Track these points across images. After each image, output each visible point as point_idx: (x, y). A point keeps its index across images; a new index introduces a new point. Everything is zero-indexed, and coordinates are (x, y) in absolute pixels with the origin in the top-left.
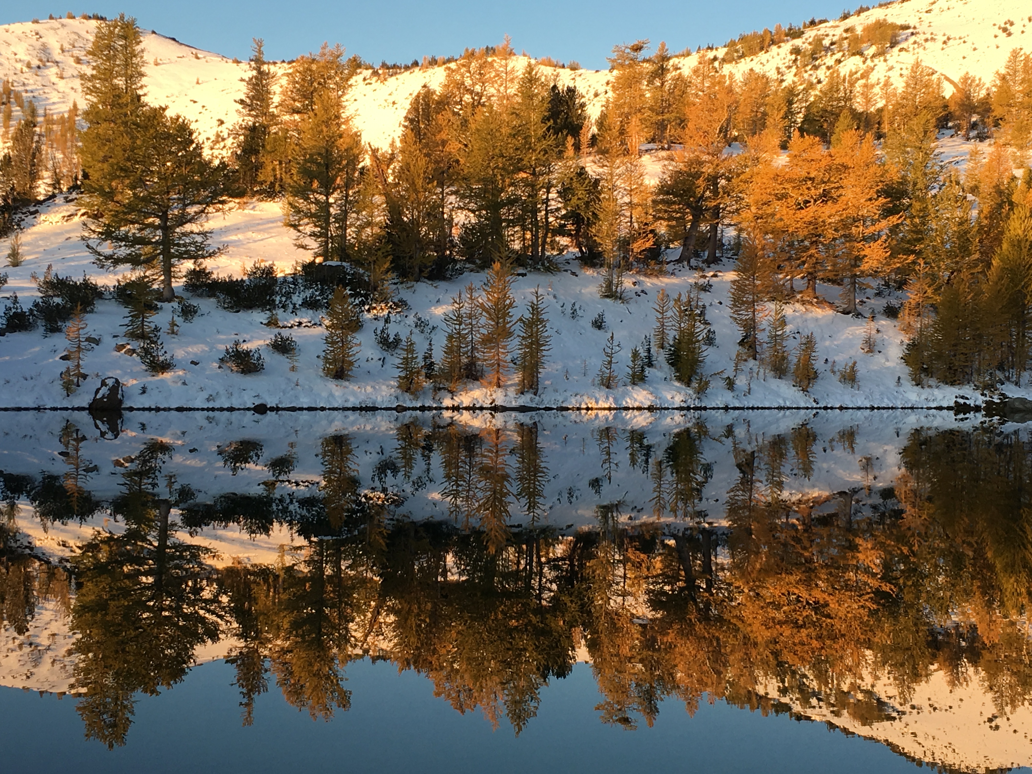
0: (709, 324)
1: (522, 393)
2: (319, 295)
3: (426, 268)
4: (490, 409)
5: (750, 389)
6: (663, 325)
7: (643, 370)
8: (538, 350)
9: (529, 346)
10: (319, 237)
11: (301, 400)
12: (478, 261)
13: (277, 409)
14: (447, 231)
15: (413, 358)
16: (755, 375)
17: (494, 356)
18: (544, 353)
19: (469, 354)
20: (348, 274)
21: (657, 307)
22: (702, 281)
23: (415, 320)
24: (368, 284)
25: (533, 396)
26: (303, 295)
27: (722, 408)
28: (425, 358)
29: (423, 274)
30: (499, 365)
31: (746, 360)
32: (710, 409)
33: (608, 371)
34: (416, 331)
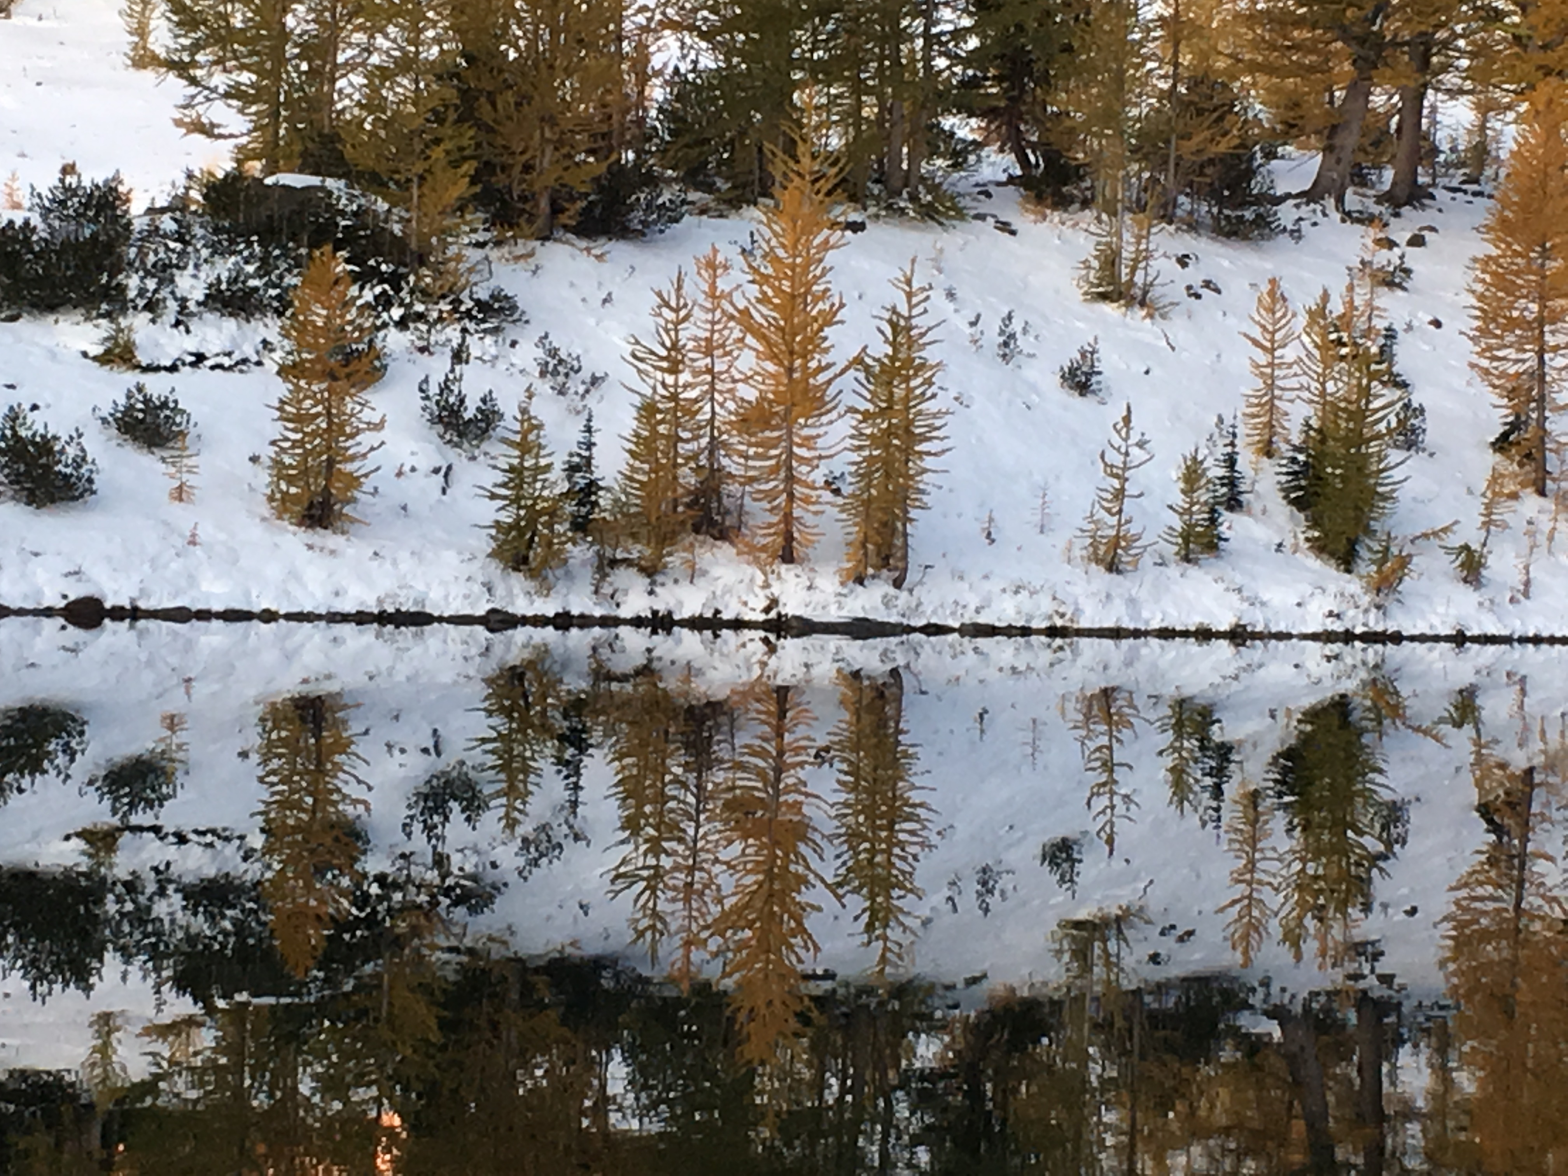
0: (1404, 385)
1: (860, 580)
2: (258, 275)
3: (572, 199)
4: (766, 626)
5: (1527, 584)
6: (1271, 387)
7: (1213, 521)
8: (908, 452)
9: (881, 440)
10: (255, 100)
11: (205, 587)
12: (720, 183)
13: (133, 614)
14: (631, 89)
15: (538, 470)
16: (1542, 539)
17: (775, 470)
18: (928, 462)
19: (703, 462)
20: (343, 213)
21: (1257, 333)
22: (1384, 258)
23: (540, 353)
24: (400, 244)
25: (892, 591)
26: (207, 274)
27: (1448, 639)
28: (572, 469)
29: (564, 219)
30: (791, 497)
31: (1514, 496)
32: (1412, 639)
33: (1114, 520)
34: (544, 387)
